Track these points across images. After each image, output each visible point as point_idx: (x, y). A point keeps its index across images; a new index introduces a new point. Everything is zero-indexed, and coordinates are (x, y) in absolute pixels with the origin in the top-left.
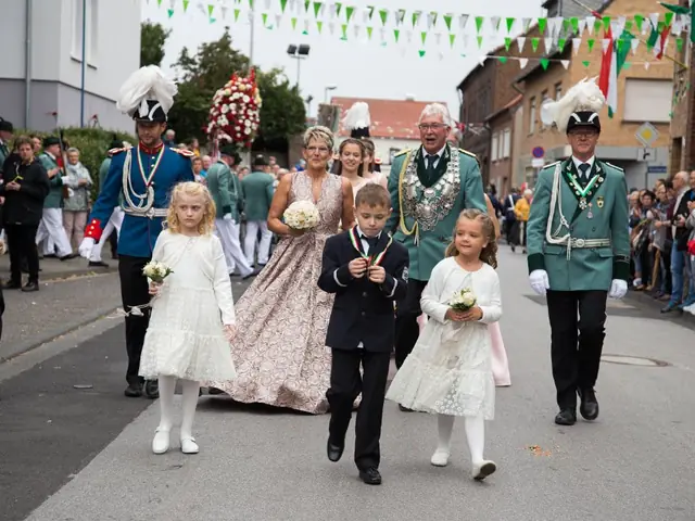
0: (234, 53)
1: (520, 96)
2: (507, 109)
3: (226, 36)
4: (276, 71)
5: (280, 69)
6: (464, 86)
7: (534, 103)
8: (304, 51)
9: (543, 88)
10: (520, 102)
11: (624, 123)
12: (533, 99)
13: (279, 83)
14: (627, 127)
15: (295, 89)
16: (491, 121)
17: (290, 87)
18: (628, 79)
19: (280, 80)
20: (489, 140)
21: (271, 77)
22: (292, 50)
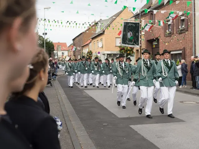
1: (90, 41)
2: (87, 44)
3: (37, 32)
4: (47, 39)
5: (48, 38)
6: (74, 40)
7: (94, 43)
8: (46, 34)
9: (97, 40)
10: (90, 42)
11: (116, 46)
14: (116, 47)
15: (52, 42)
16: (83, 47)
17: (51, 42)
18: (116, 38)
19: (48, 40)
20: (83, 50)
21: (47, 40)
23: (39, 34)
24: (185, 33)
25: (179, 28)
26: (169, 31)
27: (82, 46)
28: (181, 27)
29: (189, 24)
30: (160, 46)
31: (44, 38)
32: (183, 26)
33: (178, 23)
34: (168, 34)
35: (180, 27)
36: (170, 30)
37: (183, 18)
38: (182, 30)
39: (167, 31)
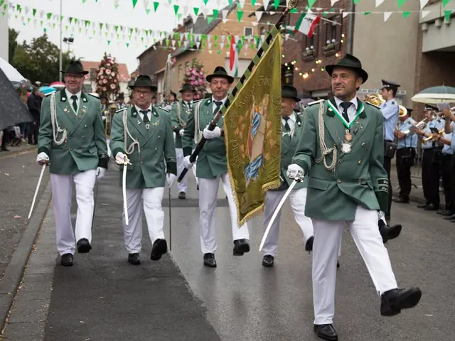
0: (49, 43)
3: (45, 35)
4: (69, 52)
6: (140, 58)
7: (181, 67)
8: (71, 40)
9: (186, 61)
12: (180, 65)
13: (71, 58)
16: (158, 75)
19: (71, 56)
20: (157, 83)
21: (68, 54)
22: (65, 40)
23: (48, 40)
24: (335, 54)
25: (327, 45)
26: (310, 49)
27: (157, 72)
28: (331, 43)
29: (343, 35)
30: (295, 79)
31: (59, 51)
32: (333, 41)
33: (327, 32)
34: (308, 55)
35: (328, 42)
36: (312, 47)
37: (335, 23)
38: (330, 49)
39: (307, 49)
